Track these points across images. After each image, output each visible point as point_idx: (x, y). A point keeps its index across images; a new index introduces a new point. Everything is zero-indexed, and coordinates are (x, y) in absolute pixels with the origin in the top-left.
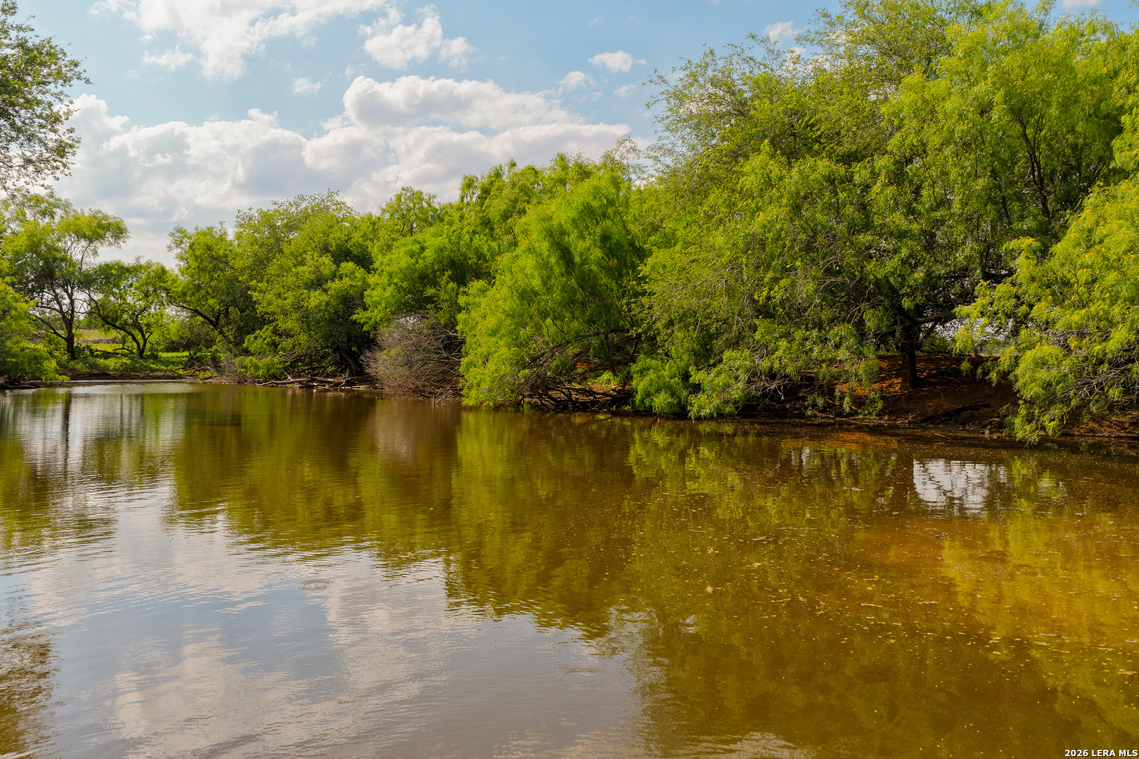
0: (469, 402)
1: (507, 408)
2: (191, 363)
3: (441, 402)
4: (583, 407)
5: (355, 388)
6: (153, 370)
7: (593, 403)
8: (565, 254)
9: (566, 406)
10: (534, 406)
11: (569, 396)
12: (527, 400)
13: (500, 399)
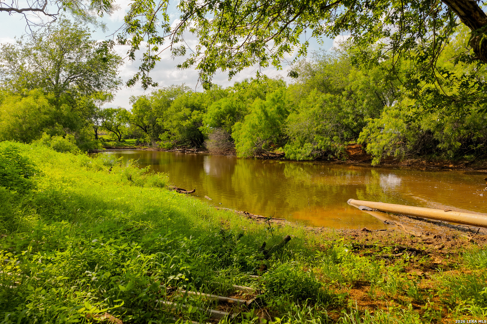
0: (239, 156)
1: (249, 158)
2: (138, 143)
3: (230, 156)
4: (272, 158)
5: (199, 152)
6: (126, 146)
7: (275, 157)
8: (266, 114)
9: (267, 158)
10: (258, 158)
11: (268, 155)
12: (256, 156)
13: (248, 156)
